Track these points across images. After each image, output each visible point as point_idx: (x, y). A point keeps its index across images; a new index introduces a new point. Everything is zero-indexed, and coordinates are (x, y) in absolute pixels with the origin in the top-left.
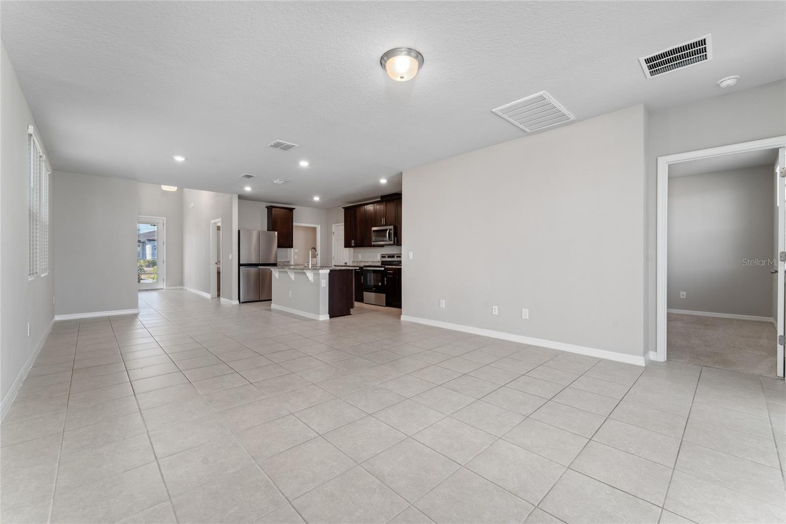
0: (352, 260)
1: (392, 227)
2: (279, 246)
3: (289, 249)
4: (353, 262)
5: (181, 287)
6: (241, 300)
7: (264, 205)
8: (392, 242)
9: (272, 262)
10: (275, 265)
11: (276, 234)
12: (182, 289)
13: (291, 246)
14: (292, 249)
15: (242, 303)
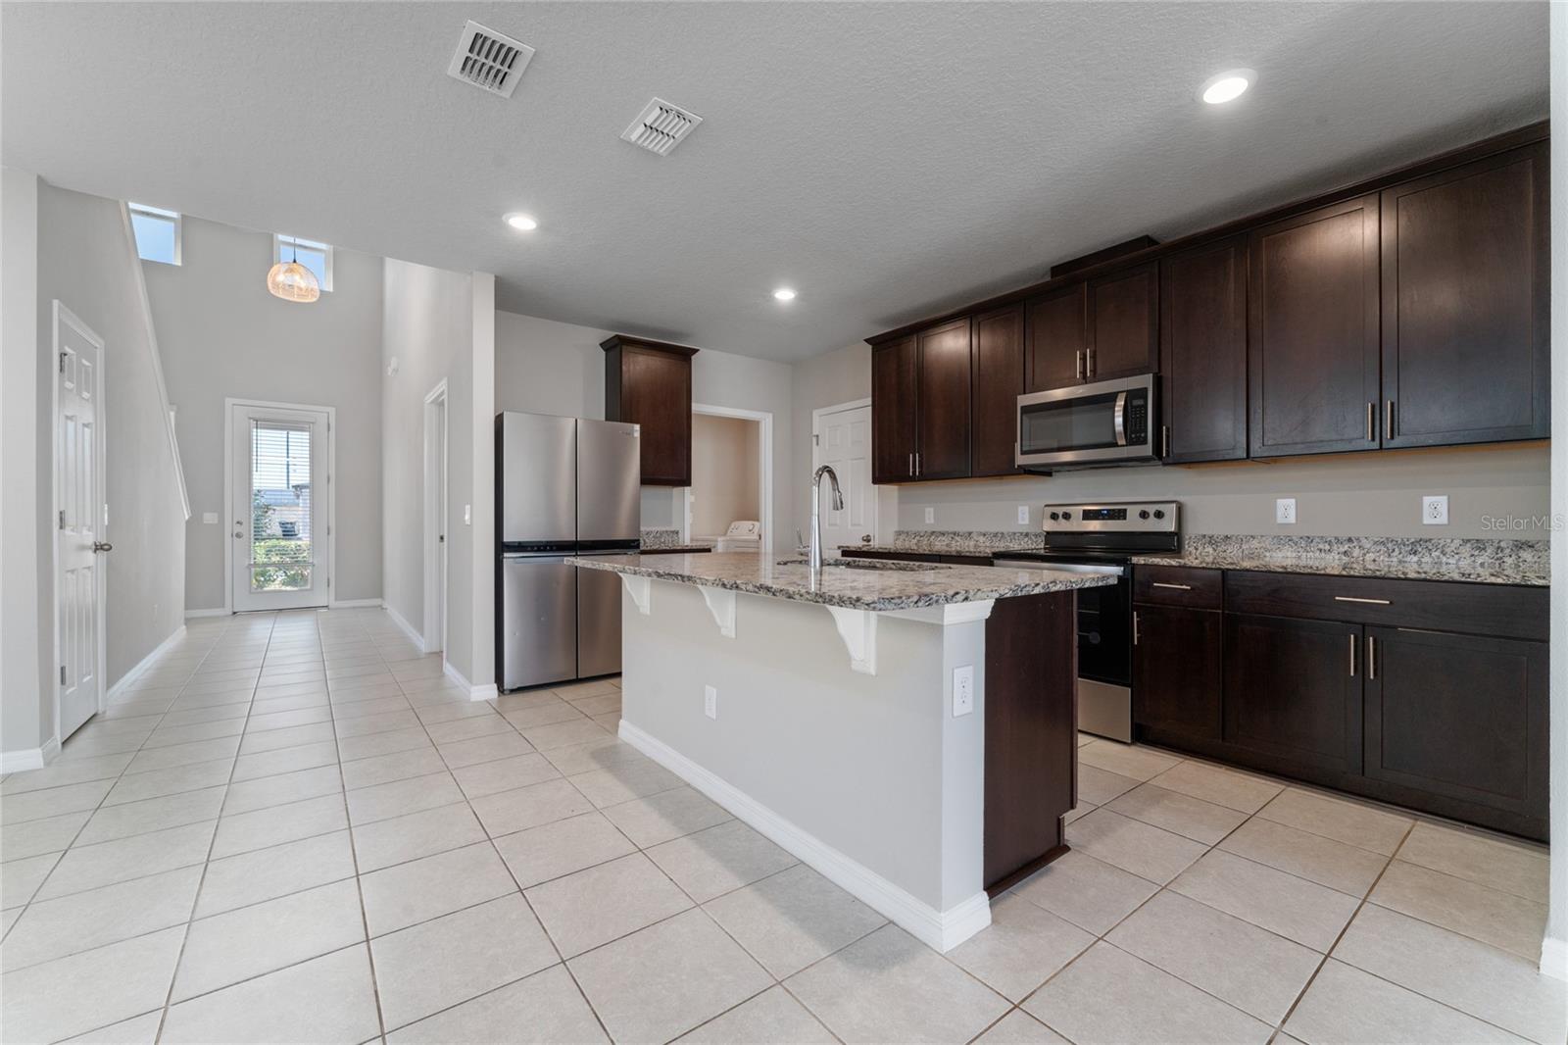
0: (896, 529)
1: (1146, 381)
2: (648, 479)
3: (676, 491)
4: (899, 533)
5: (377, 602)
6: (508, 684)
7: (594, 337)
8: (1147, 450)
9: (622, 533)
10: (629, 546)
11: (637, 435)
12: (380, 606)
13: (685, 480)
14: (687, 489)
15: (512, 691)
